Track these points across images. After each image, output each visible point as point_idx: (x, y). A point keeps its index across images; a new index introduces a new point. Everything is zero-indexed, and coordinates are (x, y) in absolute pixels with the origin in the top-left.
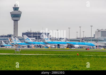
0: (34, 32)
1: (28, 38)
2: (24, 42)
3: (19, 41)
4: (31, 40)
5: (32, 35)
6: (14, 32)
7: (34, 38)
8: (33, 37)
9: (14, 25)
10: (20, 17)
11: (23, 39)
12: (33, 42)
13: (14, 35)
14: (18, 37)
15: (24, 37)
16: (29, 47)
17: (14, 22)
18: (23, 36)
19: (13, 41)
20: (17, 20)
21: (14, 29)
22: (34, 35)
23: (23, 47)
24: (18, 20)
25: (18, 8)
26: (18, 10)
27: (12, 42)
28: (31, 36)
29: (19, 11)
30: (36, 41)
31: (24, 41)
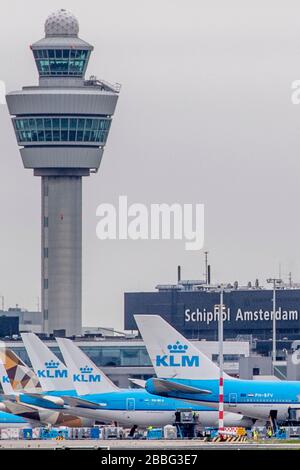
0: (243, 285)
1: (183, 341)
2: (142, 383)
3: (96, 371)
4: (215, 358)
5: (220, 313)
6: (45, 283)
7: (242, 347)
8: (233, 331)
9: (45, 222)
10: (103, 139)
11: (131, 354)
12: (226, 377)
13: (46, 314)
14: (89, 336)
15: (139, 337)
16: (188, 430)
17: (45, 192)
18: (130, 324)
19: (34, 377)
20: (75, 174)
21: (46, 253)
22: (239, 315)
23: (134, 430)
24: (86, 171)
25: (84, 52)
26: (80, 75)
27: (30, 389)
28: (215, 323)
29: (91, 84)
30: (256, 372)
31: (146, 377)
